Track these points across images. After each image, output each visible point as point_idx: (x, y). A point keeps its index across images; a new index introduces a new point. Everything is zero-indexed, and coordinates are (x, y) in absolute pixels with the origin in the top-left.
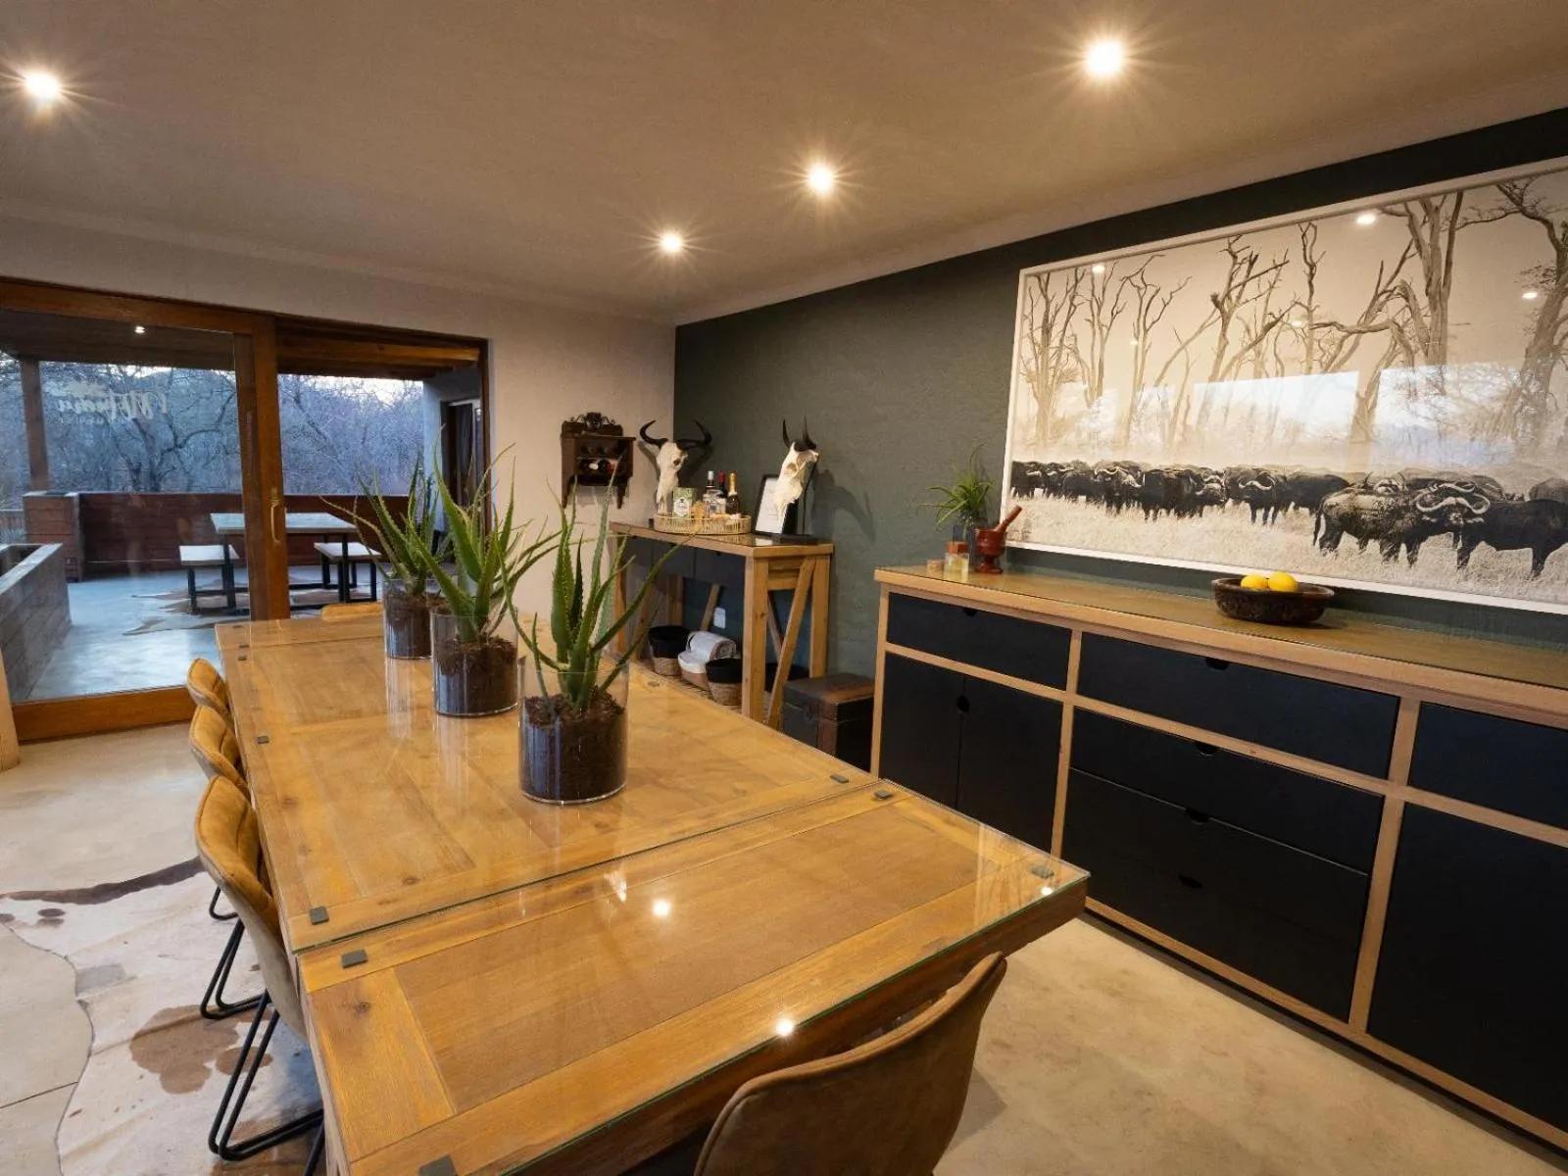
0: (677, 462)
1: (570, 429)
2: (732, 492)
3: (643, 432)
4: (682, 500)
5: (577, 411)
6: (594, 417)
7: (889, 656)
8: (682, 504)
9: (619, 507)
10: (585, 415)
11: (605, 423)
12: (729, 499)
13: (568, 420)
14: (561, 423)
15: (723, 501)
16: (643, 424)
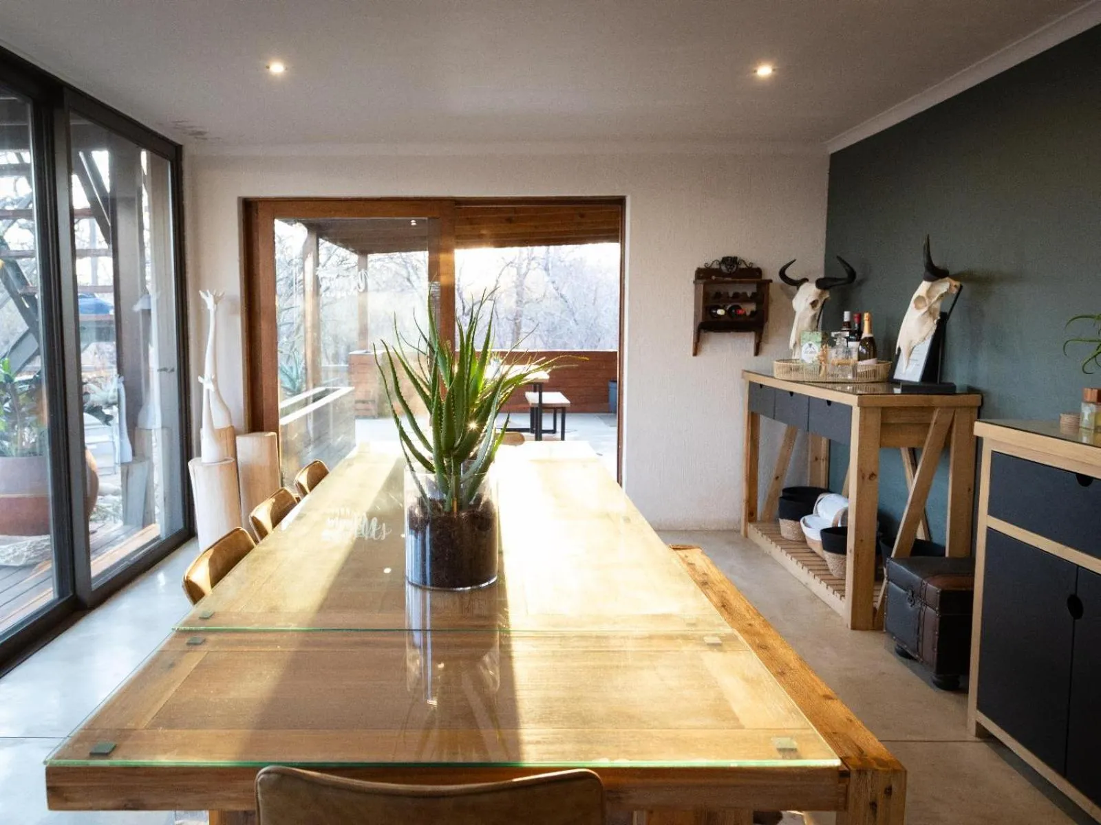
0: (814, 304)
1: (704, 275)
2: (866, 334)
3: (782, 274)
4: (810, 345)
5: (710, 256)
6: (730, 261)
7: (991, 532)
8: (810, 349)
9: (757, 353)
10: (720, 259)
11: (743, 266)
12: (863, 343)
13: (702, 266)
14: (695, 269)
15: (854, 345)
16: (783, 265)
